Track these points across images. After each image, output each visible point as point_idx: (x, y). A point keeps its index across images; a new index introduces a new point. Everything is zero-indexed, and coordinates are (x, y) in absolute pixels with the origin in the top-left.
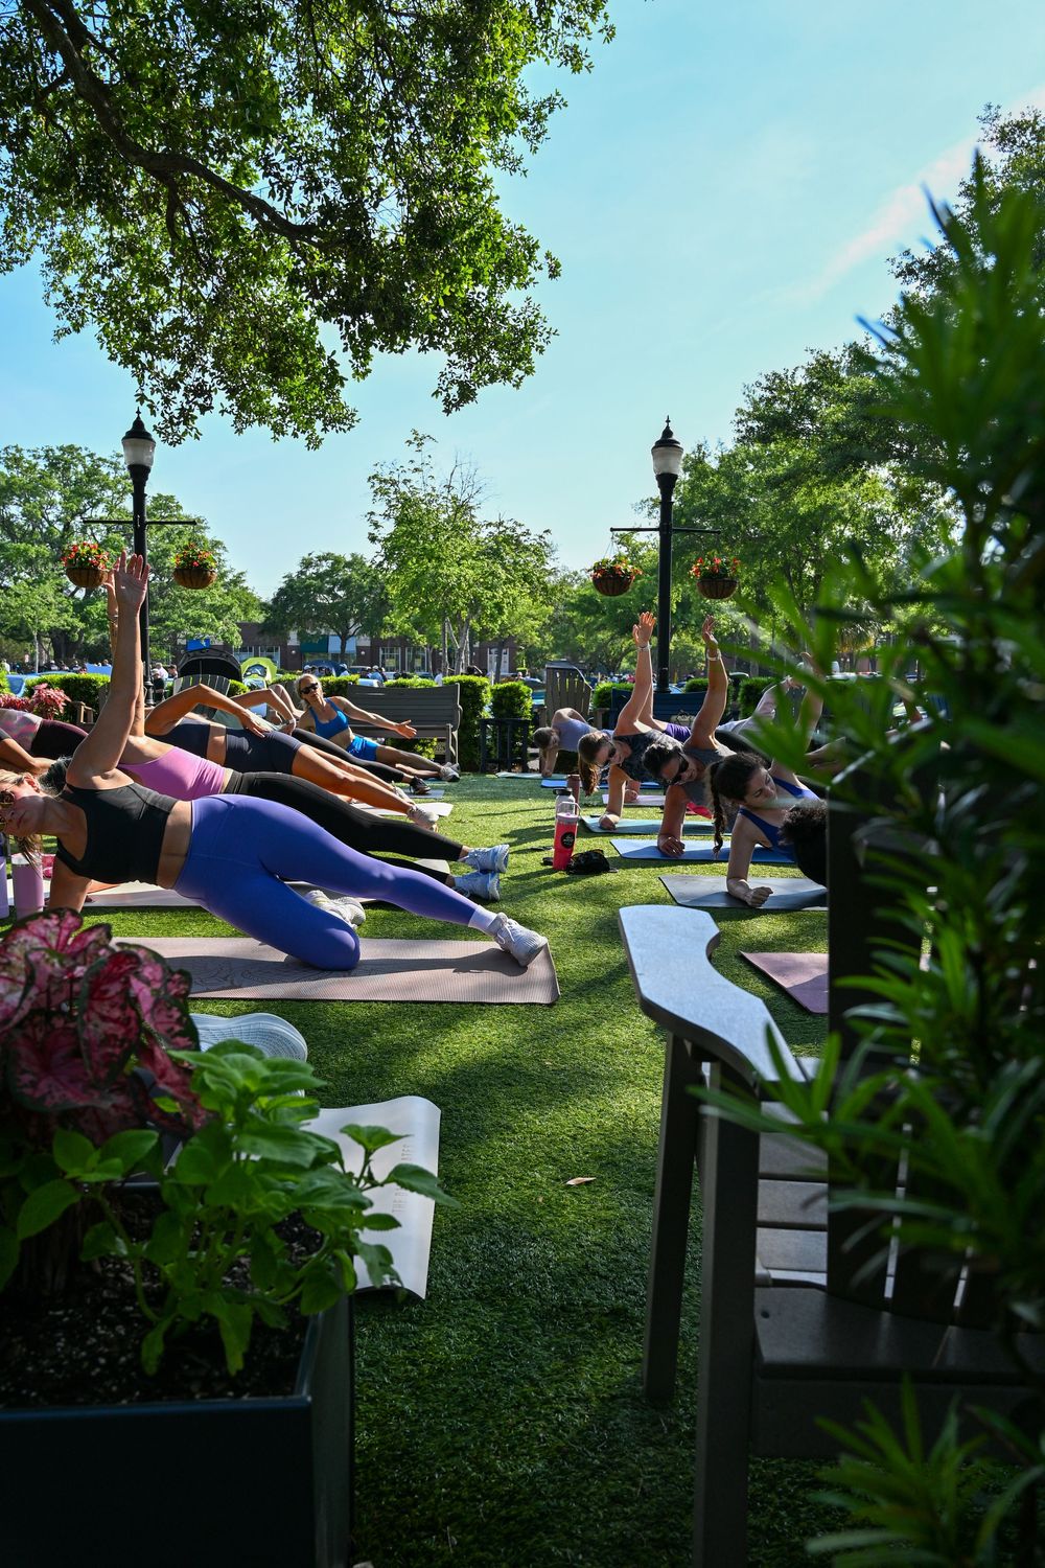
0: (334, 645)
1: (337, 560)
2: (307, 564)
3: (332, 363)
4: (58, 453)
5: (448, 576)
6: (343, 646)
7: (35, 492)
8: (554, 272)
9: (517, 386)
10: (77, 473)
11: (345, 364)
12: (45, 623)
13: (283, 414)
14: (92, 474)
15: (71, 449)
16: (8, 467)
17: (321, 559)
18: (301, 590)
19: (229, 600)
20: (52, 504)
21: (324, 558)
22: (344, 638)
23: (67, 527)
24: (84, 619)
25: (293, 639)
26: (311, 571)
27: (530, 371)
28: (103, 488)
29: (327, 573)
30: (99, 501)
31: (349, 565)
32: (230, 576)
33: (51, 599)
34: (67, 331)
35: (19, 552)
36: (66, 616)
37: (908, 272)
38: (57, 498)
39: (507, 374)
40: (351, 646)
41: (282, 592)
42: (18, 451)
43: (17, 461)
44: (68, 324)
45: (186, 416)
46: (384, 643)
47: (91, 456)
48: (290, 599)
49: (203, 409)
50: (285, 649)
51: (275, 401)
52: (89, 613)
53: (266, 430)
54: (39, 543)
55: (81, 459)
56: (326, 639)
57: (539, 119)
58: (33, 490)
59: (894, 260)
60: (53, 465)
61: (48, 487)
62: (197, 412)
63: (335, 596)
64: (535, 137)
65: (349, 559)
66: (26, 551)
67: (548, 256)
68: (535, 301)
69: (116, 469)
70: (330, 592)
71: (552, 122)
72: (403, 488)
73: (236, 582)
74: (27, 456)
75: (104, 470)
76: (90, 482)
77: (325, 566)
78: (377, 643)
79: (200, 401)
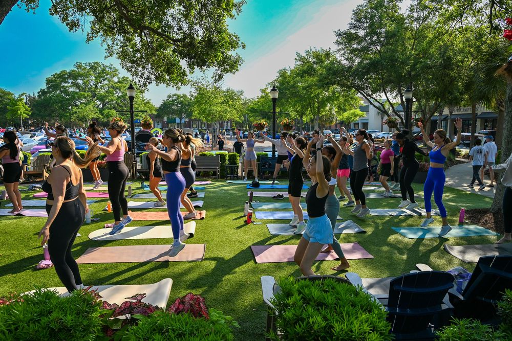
0: (178, 121)
1: (178, 96)
2: (169, 97)
3: (184, 71)
4: (93, 64)
5: (213, 110)
6: (181, 121)
7: (86, 76)
8: (244, 47)
9: (234, 74)
10: (99, 70)
11: (187, 70)
12: (91, 116)
13: (170, 81)
14: (103, 70)
15: (97, 63)
16: (78, 69)
17: (173, 95)
18: (168, 105)
19: (146, 108)
20: (92, 80)
21: (175, 95)
22: (181, 119)
23: (96, 87)
24: (102, 115)
25: (165, 119)
26: (171, 99)
27: (237, 70)
28: (107, 75)
29: (175, 100)
30: (106, 79)
31: (182, 97)
32: (146, 101)
33: (92, 109)
34: (109, 56)
35: (82, 95)
36: (97, 114)
37: (339, 35)
38: (93, 78)
39: (231, 71)
40: (183, 121)
41: (162, 105)
42: (81, 63)
43: (80, 67)
44: (109, 55)
45: (145, 85)
46: (193, 120)
47: (103, 65)
48: (164, 107)
49: (149, 83)
50: (163, 122)
51: (168, 77)
52: (104, 113)
53: (165, 85)
54: (88, 91)
55: (100, 66)
56: (175, 119)
57: (239, 6)
58: (85, 76)
59: (335, 32)
60: (91, 68)
61: (90, 75)
62: (147, 84)
63: (178, 107)
64: (239, 11)
65: (182, 95)
66: (84, 95)
67: (242, 43)
68: (239, 54)
69: (111, 69)
70: (177, 105)
71: (243, 7)
72: (200, 84)
73: (148, 103)
74: (83, 65)
75: (107, 69)
76: (103, 73)
77: (175, 98)
78: (190, 120)
79: (149, 81)
